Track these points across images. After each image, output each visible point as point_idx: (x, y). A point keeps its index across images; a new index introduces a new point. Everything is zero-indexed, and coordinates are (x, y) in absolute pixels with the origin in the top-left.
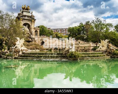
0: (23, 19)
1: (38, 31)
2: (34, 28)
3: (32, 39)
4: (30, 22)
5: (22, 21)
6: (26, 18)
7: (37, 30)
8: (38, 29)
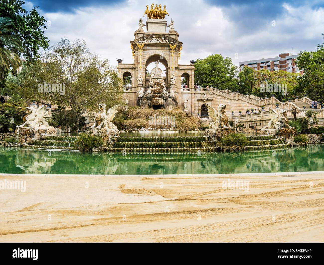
0: (146, 45)
1: (192, 74)
2: (176, 68)
3: (166, 100)
4: (166, 50)
5: (144, 49)
6: (154, 41)
7: (188, 72)
8: (191, 70)
